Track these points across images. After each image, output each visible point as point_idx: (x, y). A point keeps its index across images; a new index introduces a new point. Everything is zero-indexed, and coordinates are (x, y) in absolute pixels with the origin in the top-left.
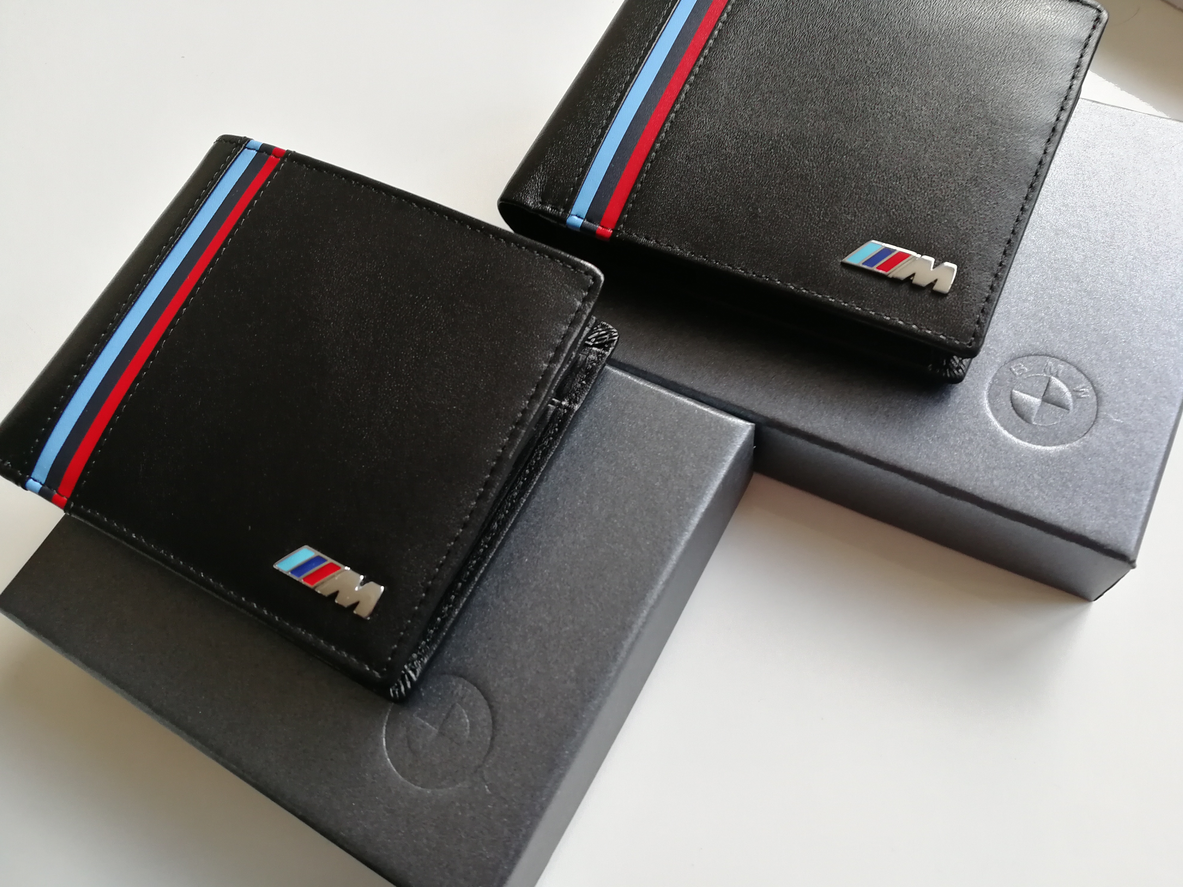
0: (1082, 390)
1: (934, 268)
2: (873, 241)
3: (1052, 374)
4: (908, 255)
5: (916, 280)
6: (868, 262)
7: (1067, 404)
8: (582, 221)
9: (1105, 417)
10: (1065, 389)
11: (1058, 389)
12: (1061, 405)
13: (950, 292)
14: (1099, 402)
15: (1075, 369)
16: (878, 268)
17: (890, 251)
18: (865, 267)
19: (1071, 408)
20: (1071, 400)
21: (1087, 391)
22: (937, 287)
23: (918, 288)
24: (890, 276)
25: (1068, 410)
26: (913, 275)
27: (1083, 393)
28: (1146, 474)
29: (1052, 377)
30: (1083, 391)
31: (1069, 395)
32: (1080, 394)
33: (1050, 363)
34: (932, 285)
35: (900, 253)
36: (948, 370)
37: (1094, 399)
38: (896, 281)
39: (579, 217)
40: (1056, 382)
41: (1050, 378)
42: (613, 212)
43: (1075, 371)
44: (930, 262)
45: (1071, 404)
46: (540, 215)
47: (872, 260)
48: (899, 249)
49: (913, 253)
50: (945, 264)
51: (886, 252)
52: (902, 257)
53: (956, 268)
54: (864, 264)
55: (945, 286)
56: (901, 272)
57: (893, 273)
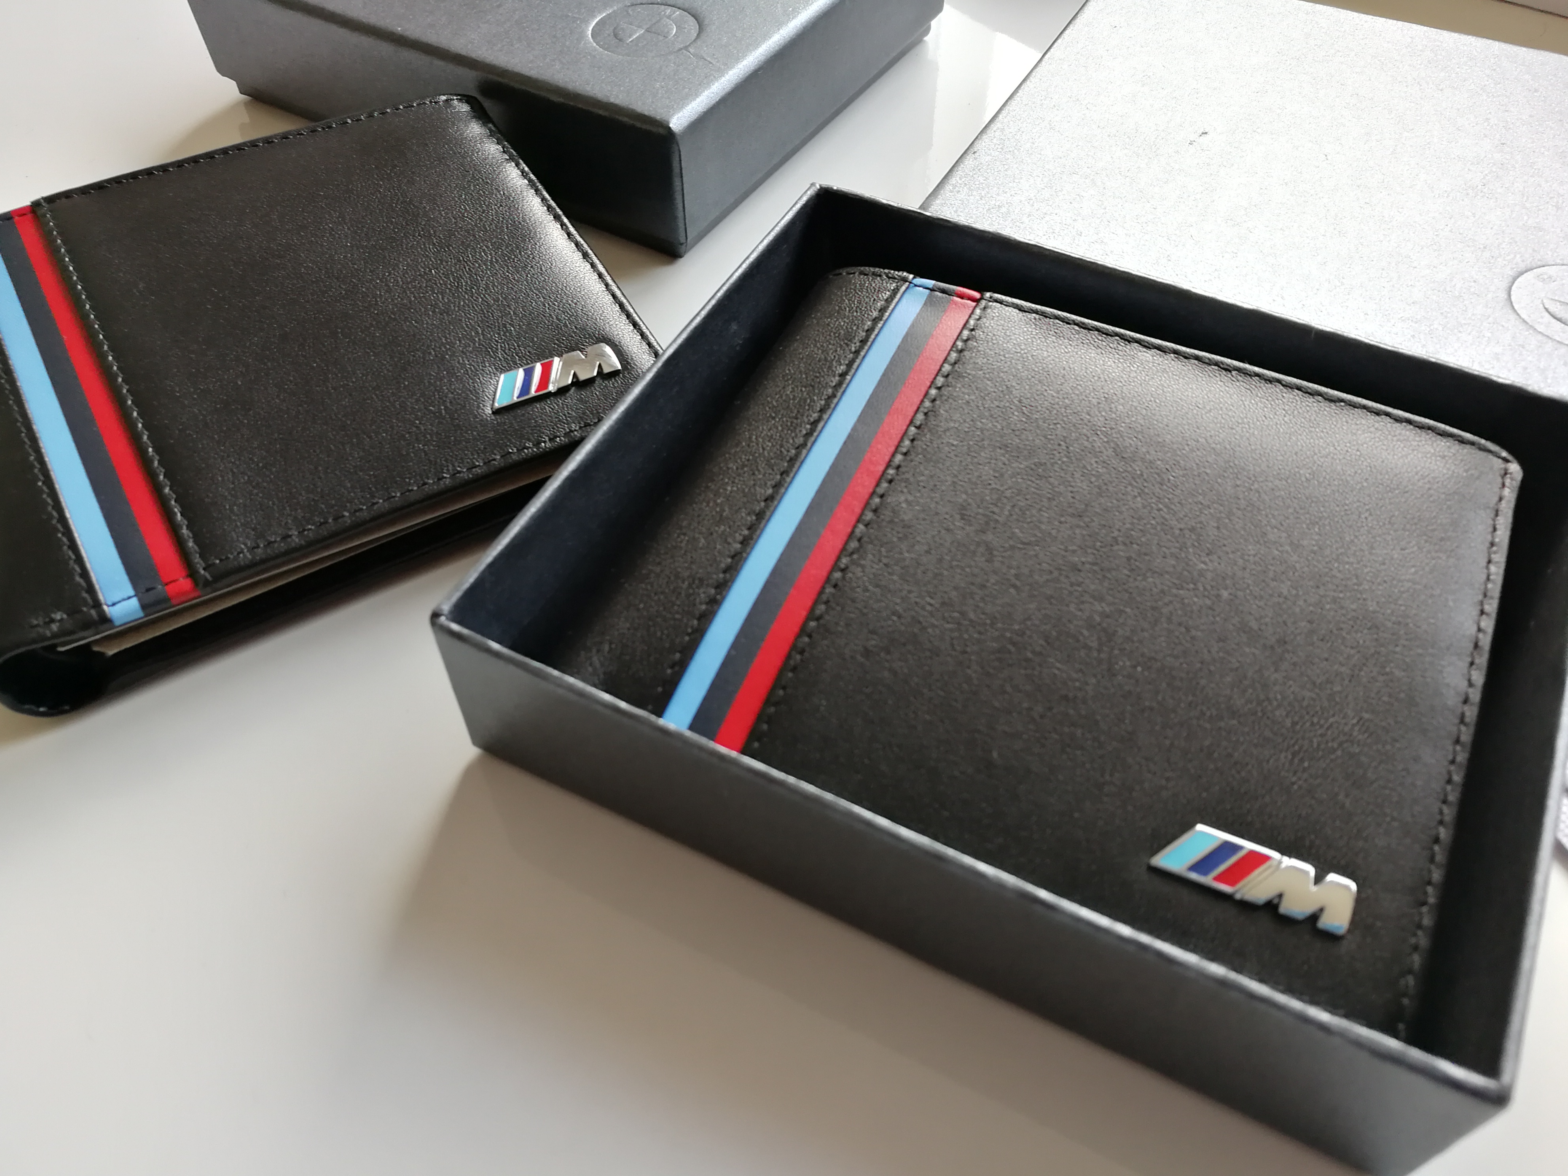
1: (1315, 884)
2: (1200, 827)
4: (1267, 858)
5: (1285, 908)
6: (1197, 867)
13: (1349, 931)
16: (1218, 879)
18: (1194, 876)
22: (1325, 922)
23: (1288, 921)
24: (1238, 896)
26: (1280, 896)
34: (1314, 918)
35: (1252, 853)
38: (1246, 906)
44: (1306, 873)
47: (1204, 864)
48: (1249, 846)
49: (1274, 854)
50: (1332, 877)
51: (1227, 849)
52: (1255, 861)
53: (1353, 886)
54: (1189, 869)
55: (1337, 921)
56: (1253, 889)
57: (1240, 891)
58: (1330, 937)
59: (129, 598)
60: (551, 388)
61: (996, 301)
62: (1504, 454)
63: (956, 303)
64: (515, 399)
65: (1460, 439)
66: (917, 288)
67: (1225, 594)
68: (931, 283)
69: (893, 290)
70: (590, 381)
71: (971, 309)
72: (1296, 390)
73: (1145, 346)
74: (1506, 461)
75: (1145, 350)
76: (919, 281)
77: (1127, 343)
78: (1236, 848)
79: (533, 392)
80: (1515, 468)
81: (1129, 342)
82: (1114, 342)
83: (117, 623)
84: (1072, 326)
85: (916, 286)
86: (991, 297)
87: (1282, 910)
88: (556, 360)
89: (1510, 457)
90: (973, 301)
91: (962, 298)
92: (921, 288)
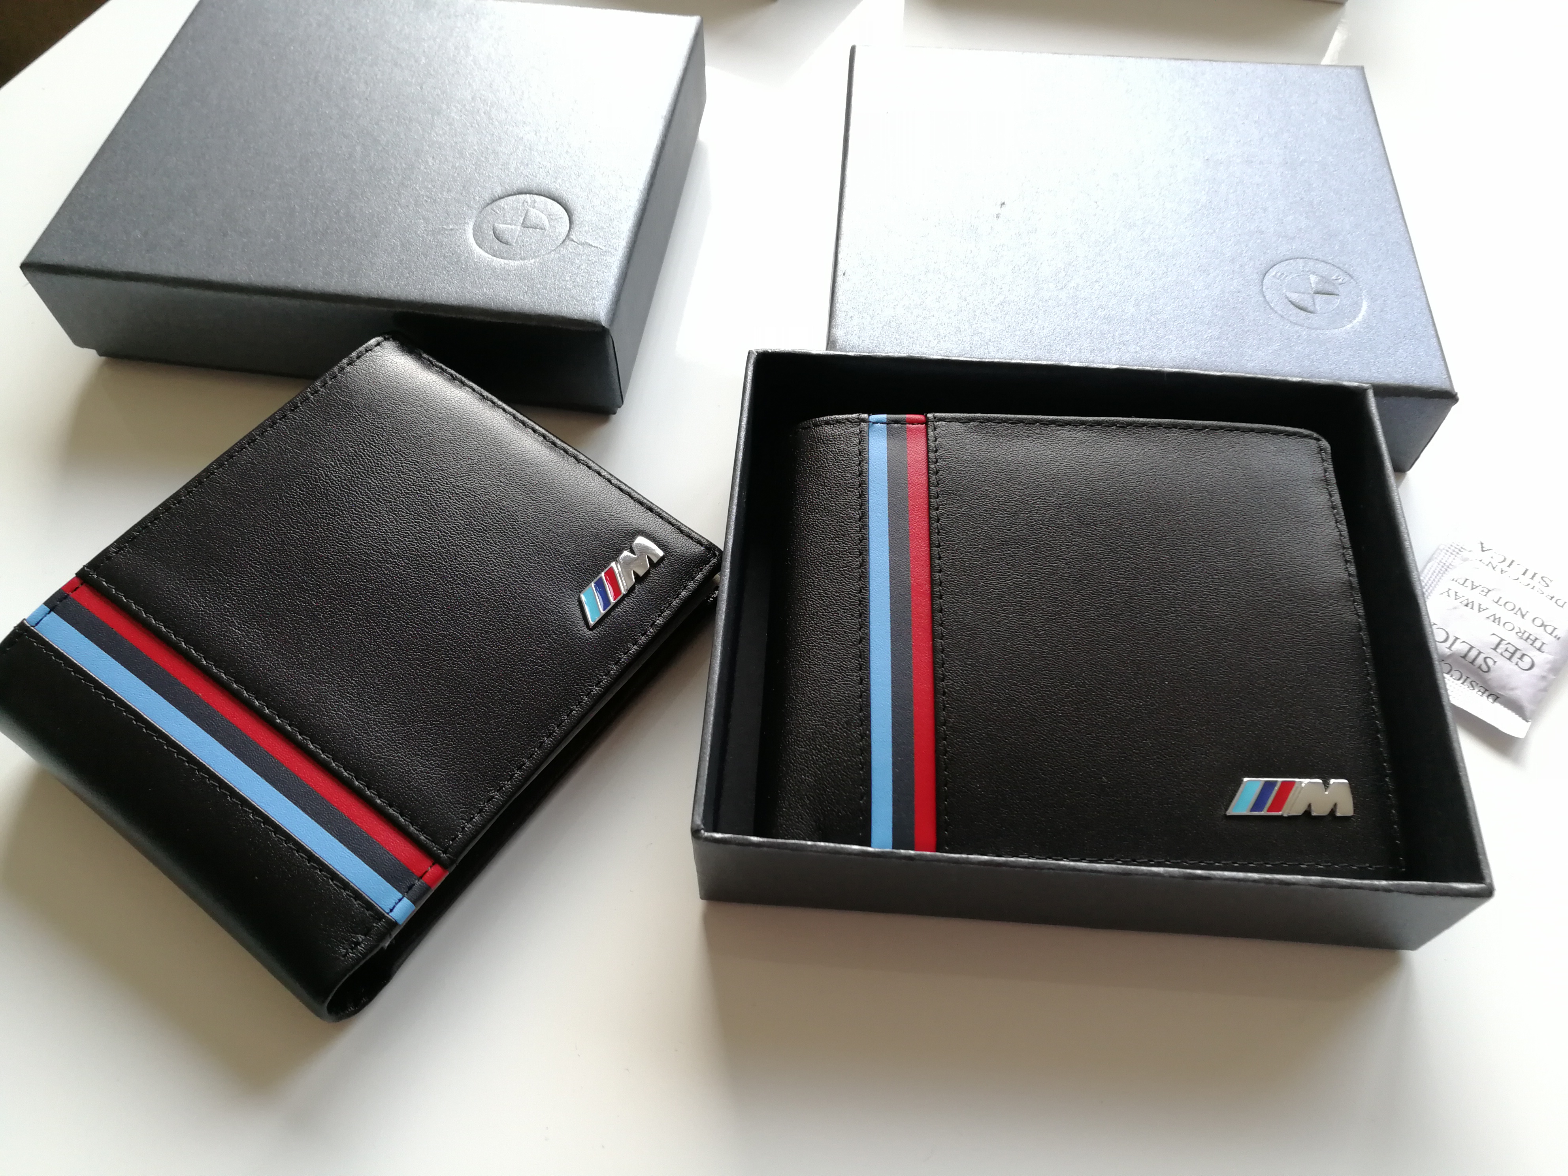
1: (1325, 790)
2: (1246, 779)
4: (1293, 784)
5: (1315, 813)
6: (1255, 806)
16: (1267, 812)
17: (1271, 786)
18: (1256, 813)
22: (1340, 812)
23: (1320, 820)
24: (1285, 815)
26: (1309, 807)
34: (1333, 812)
35: (1283, 782)
38: (1290, 819)
44: (1318, 783)
47: (1259, 804)
48: (1280, 780)
49: (1297, 780)
50: (1332, 781)
51: (1268, 787)
52: (1287, 788)
53: (1346, 781)
54: (1252, 810)
55: (1346, 808)
56: (1293, 807)
57: (1285, 812)
58: (1346, 819)
59: (400, 900)
60: (623, 592)
61: (941, 419)
62: (1315, 435)
63: (911, 430)
64: (603, 612)
65: (1286, 433)
66: (876, 425)
68: (883, 417)
69: (859, 432)
70: (647, 573)
71: (925, 432)
73: (1060, 426)
74: (1318, 440)
75: (1060, 428)
76: (874, 418)
78: (1275, 784)
79: (613, 601)
80: (1325, 443)
81: (1047, 425)
82: (1036, 429)
83: (401, 923)
84: (1003, 424)
85: (874, 423)
86: (935, 418)
88: (613, 564)
89: (1320, 437)
90: (922, 424)
91: (913, 424)
92: (879, 424)
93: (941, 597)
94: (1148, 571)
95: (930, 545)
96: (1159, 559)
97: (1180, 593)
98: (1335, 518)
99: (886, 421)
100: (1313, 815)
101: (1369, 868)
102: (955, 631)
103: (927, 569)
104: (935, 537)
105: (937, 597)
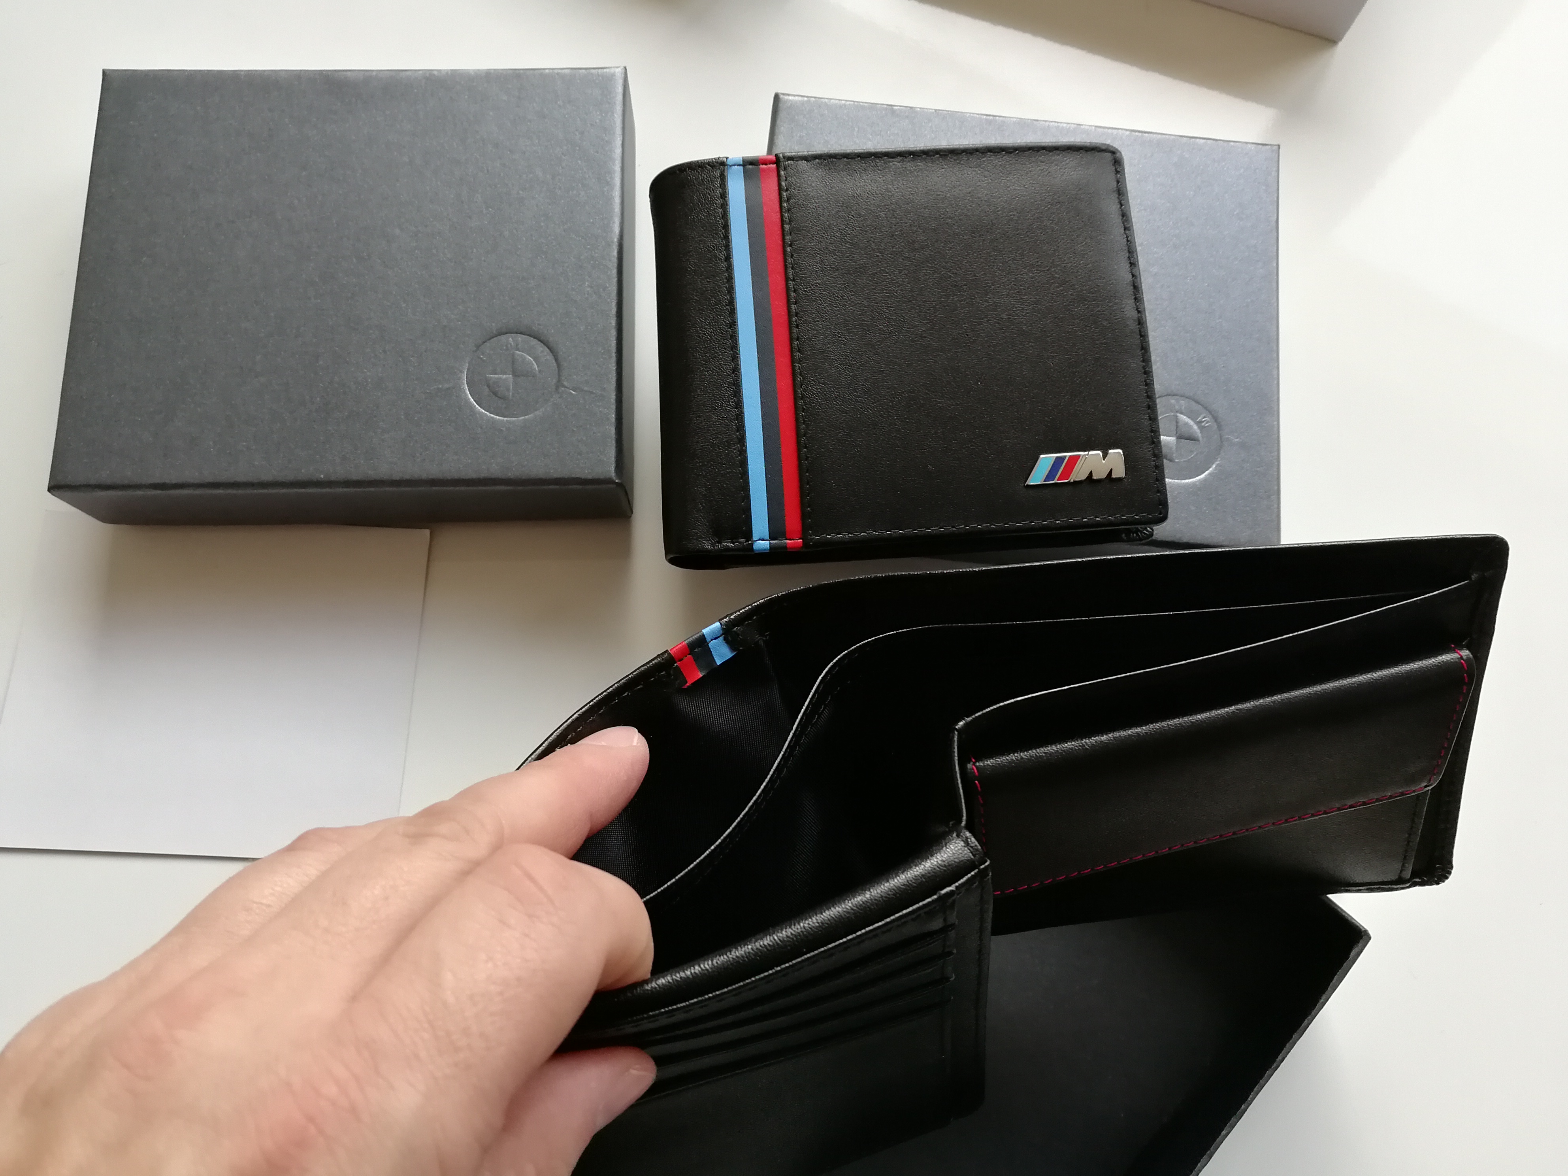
0: (1203, 420)
1: (1104, 459)
2: (1042, 456)
3: (1177, 412)
4: (1079, 456)
6: (1048, 477)
7: (1196, 436)
8: (768, 542)
9: (1228, 439)
10: (1191, 423)
11: (1186, 424)
12: (1191, 438)
14: (1220, 427)
15: (1193, 402)
16: (1058, 480)
17: (1062, 459)
18: (1047, 482)
19: (1201, 439)
20: (1198, 431)
21: (1207, 420)
22: (1115, 475)
23: (1098, 482)
24: (1072, 481)
25: (1198, 441)
26: (1091, 473)
27: (1205, 422)
28: (1270, 481)
29: (1178, 414)
30: (1205, 421)
31: (1195, 427)
32: (1203, 424)
33: (1173, 401)
34: (1109, 475)
35: (1070, 456)
36: (1139, 533)
37: (1215, 427)
38: (1076, 483)
39: (763, 540)
40: (1183, 418)
41: (1177, 416)
42: (792, 520)
43: (1193, 403)
44: (1099, 454)
45: (1200, 435)
46: (724, 553)
47: (1051, 475)
48: (1068, 454)
50: (1111, 451)
51: (1059, 460)
52: (1074, 460)
53: (1120, 451)
54: (1044, 481)
55: (1120, 472)
56: (1079, 474)
57: (1073, 478)
58: (1119, 480)
63: (763, 170)
66: (733, 167)
67: (1004, 316)
69: (720, 176)
71: (775, 174)
72: (989, 153)
77: (880, 159)
78: (1063, 458)
85: (731, 166)
87: (1095, 477)
90: (773, 163)
91: (766, 164)
92: (736, 167)
93: (797, 326)
94: (965, 287)
95: (787, 279)
96: (975, 276)
97: (991, 305)
98: (1124, 225)
99: (742, 163)
100: (1112, 477)
101: (1136, 517)
102: (809, 355)
103: (785, 301)
104: (790, 272)
105: (794, 327)
